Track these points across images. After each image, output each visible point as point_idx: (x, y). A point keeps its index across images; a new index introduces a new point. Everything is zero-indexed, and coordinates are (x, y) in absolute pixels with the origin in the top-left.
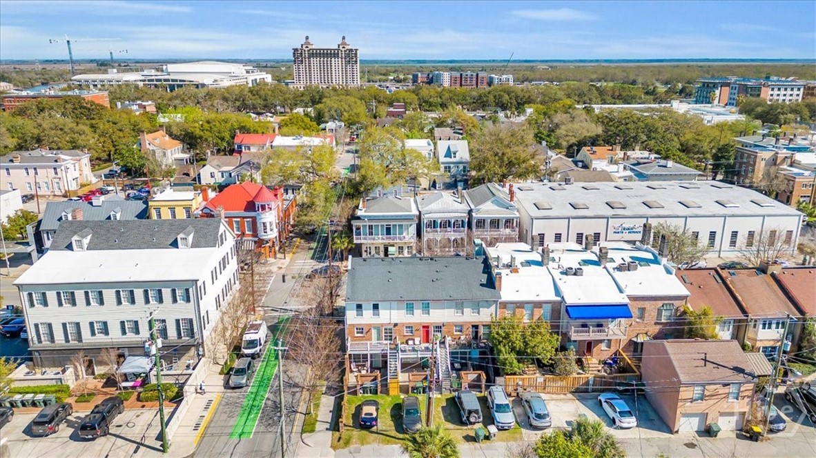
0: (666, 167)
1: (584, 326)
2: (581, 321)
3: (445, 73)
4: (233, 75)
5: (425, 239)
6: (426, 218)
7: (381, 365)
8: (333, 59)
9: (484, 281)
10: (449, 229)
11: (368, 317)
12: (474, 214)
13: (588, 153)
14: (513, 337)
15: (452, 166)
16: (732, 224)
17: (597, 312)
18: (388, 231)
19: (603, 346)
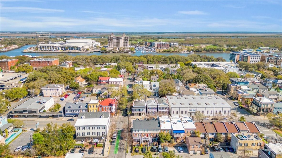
0: (207, 91)
1: (176, 134)
2: (176, 133)
3: (156, 43)
4: (88, 43)
5: (148, 112)
6: (148, 107)
7: (139, 141)
8: (120, 40)
9: (158, 125)
10: (153, 109)
11: (137, 132)
12: (158, 106)
13: (189, 85)
14: (163, 136)
15: (155, 89)
16: (216, 109)
17: (179, 132)
18: (140, 110)
19: (181, 138)
